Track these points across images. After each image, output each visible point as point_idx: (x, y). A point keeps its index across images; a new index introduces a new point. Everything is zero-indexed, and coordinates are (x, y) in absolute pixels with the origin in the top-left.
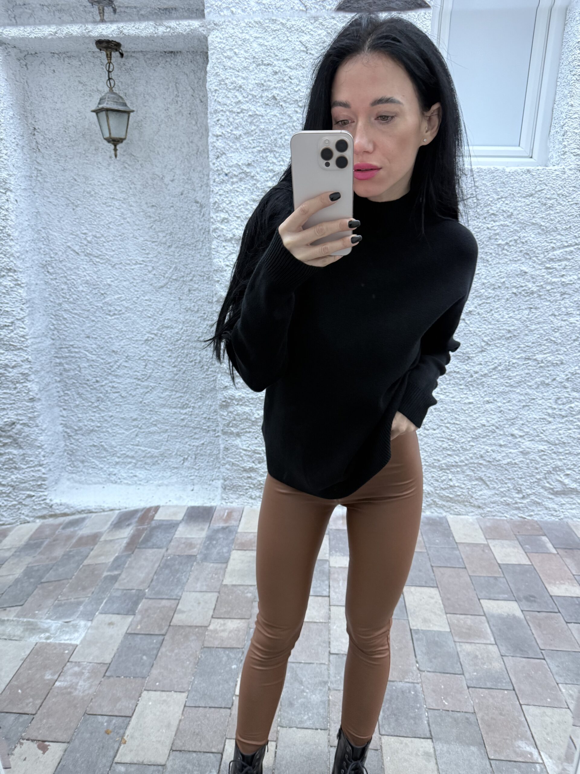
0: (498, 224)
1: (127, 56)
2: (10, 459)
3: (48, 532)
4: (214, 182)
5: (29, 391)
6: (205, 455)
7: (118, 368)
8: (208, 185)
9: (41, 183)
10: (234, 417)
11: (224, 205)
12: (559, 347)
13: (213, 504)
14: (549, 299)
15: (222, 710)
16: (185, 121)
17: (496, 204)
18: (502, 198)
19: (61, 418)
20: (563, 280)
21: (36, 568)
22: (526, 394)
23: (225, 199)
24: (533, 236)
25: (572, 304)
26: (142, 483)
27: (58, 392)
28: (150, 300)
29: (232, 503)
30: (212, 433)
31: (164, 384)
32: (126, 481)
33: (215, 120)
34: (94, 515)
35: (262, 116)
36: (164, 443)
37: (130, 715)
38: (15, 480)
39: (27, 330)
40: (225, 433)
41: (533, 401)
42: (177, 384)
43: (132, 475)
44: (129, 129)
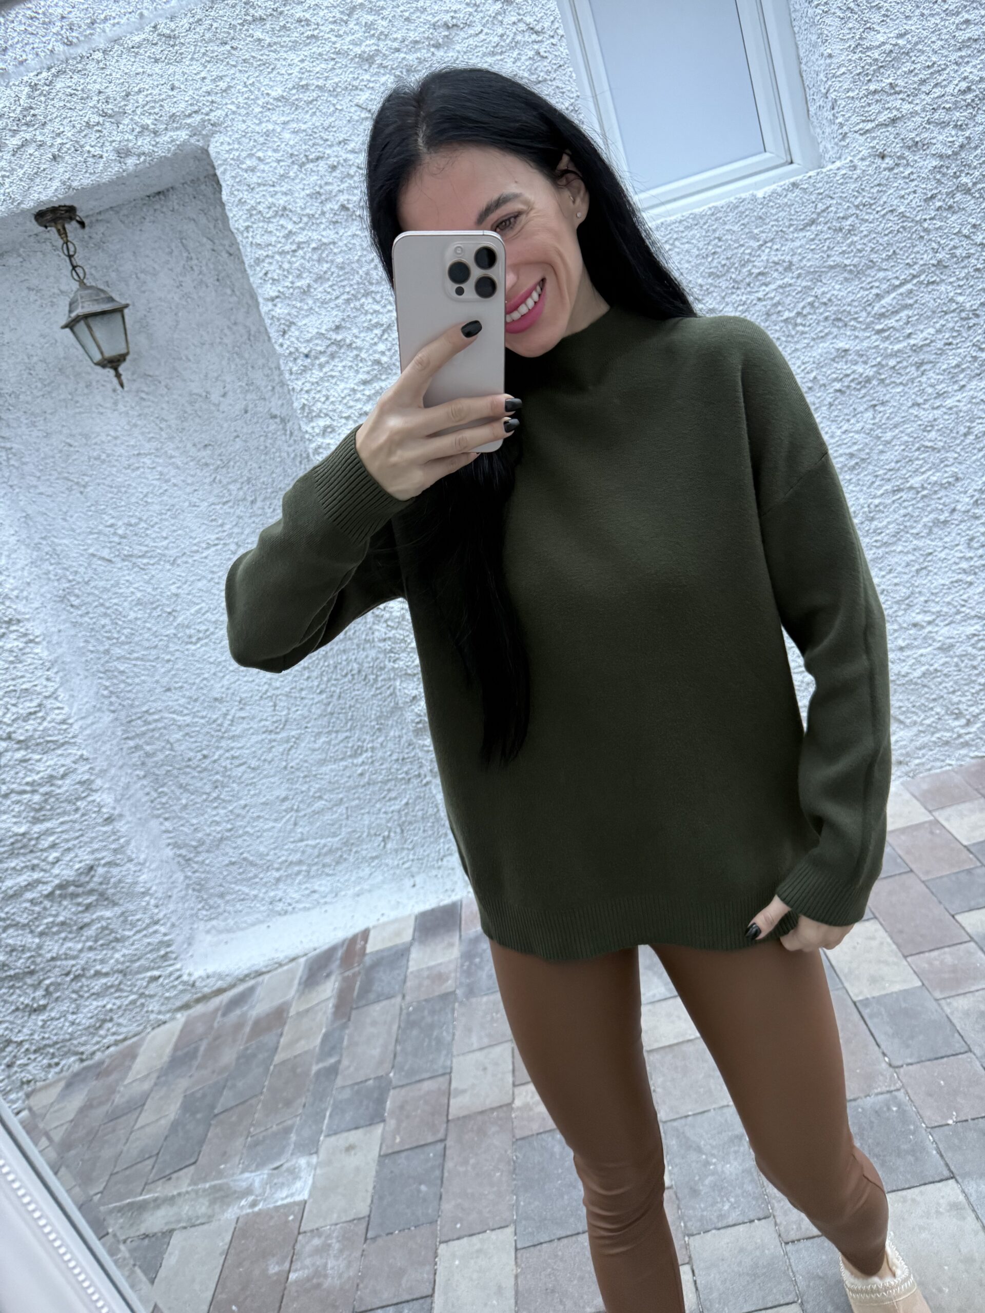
0: (773, 287)
1: (91, 222)
2: (104, 928)
3: (200, 1029)
4: (291, 374)
5: (100, 807)
6: (416, 821)
7: (231, 725)
8: (283, 384)
9: (17, 468)
11: (319, 405)
12: (943, 454)
13: (455, 898)
14: (898, 381)
16: (213, 293)
17: (759, 256)
18: (766, 242)
19: (165, 836)
20: (912, 342)
21: (199, 1095)
22: (915, 550)
23: (317, 396)
24: (837, 287)
25: (941, 377)
26: (328, 899)
27: (148, 794)
30: (415, 781)
31: (313, 726)
32: (301, 906)
33: (261, 275)
34: (267, 977)
35: (334, 243)
36: (344, 823)
37: (430, 1292)
38: (122, 959)
39: (66, 710)
41: (930, 558)
42: (333, 720)
43: (307, 892)
44: (129, 337)
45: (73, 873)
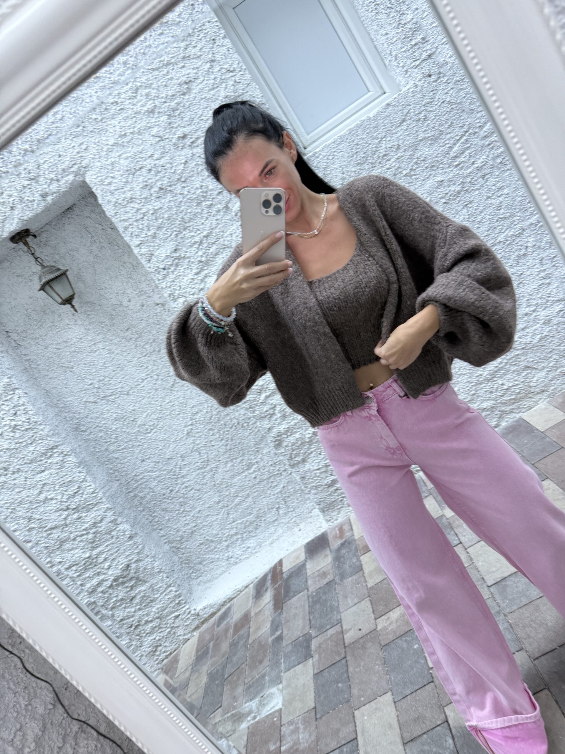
1: (39, 234)
2: (143, 597)
3: (208, 637)
4: (159, 280)
5: (124, 532)
6: (291, 495)
7: (180, 470)
8: (157, 287)
9: (36, 368)
10: (292, 449)
11: (177, 292)
12: (511, 219)
13: (323, 530)
14: (475, 188)
15: (426, 687)
16: (109, 251)
17: (381, 147)
18: (382, 139)
19: (162, 539)
21: (214, 671)
23: (175, 287)
26: (256, 550)
27: (147, 519)
28: (170, 402)
29: (337, 520)
30: (284, 473)
31: (223, 459)
32: (244, 557)
33: (129, 235)
34: (235, 600)
35: (161, 208)
36: (253, 506)
37: (355, 737)
38: (157, 611)
39: (93, 486)
40: (293, 466)
42: (232, 453)
43: (244, 549)
44: (73, 286)
45: (119, 571)
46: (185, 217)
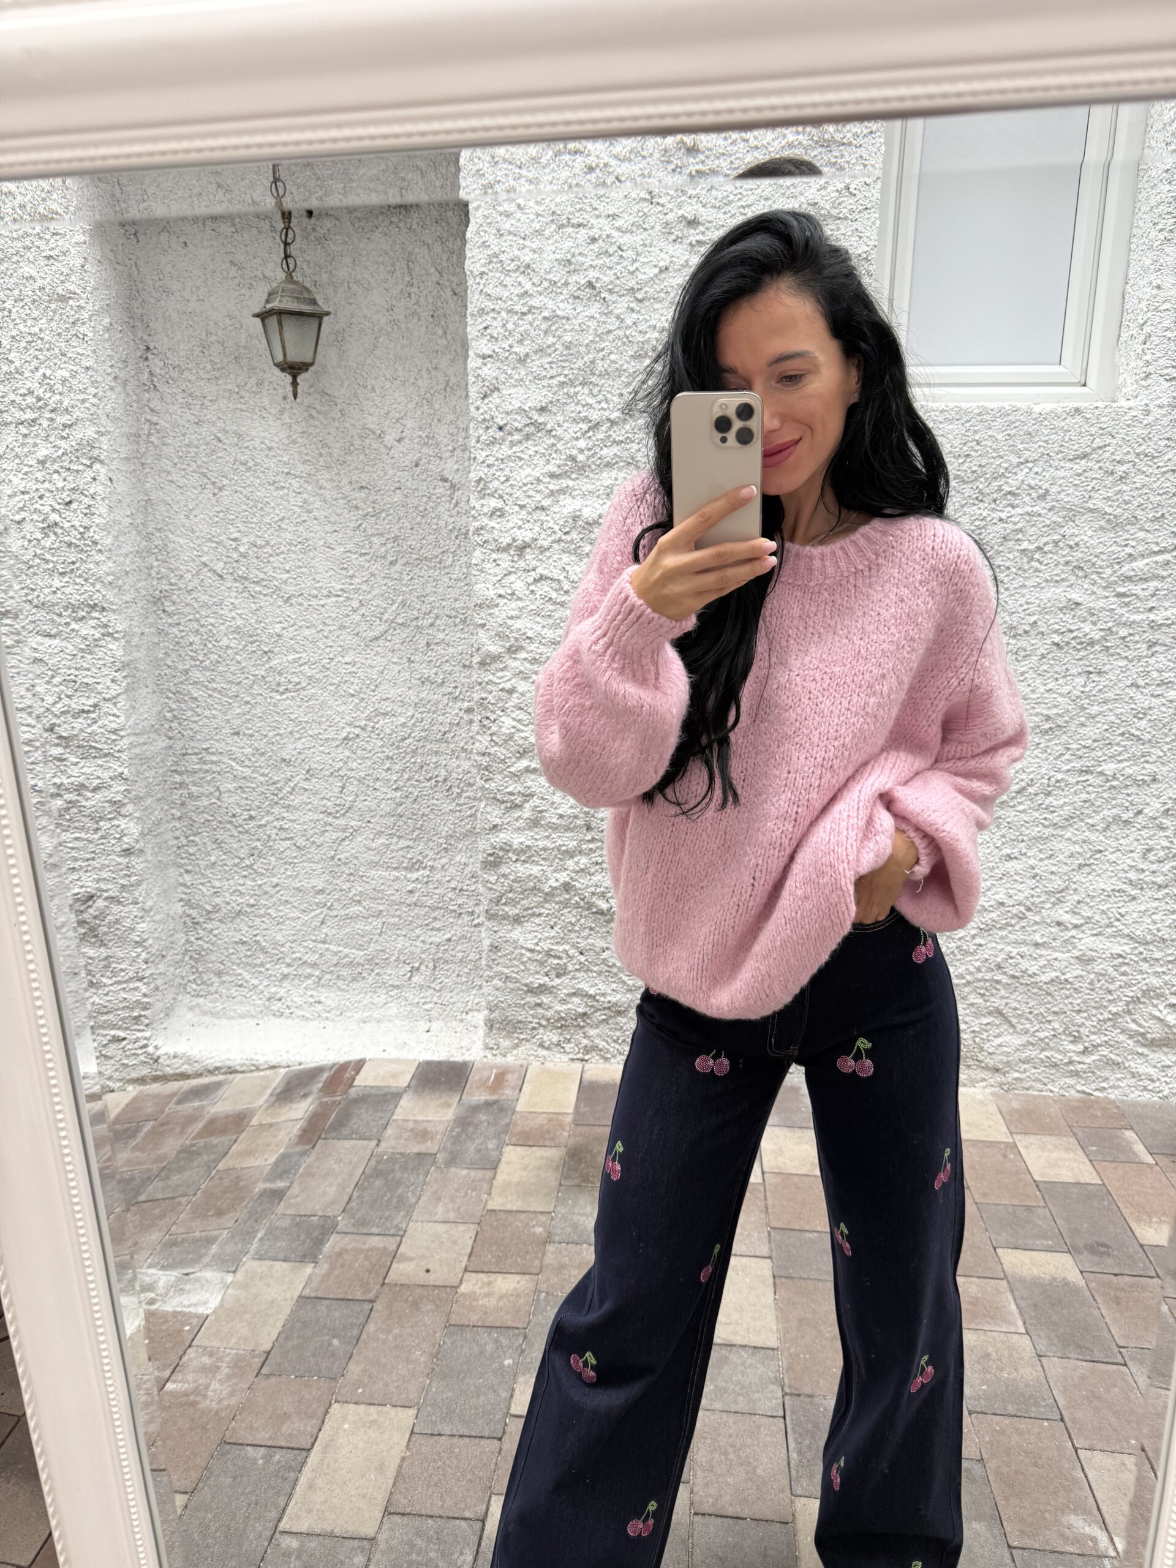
1: (320, 214)
3: (150, 1109)
4: (478, 442)
5: (123, 834)
6: (453, 962)
7: (291, 793)
8: (465, 448)
9: (156, 447)
11: (496, 484)
12: (1148, 748)
13: (469, 1059)
14: (1124, 654)
15: (483, 1442)
16: (423, 329)
17: (1015, 474)
18: (1027, 462)
19: (180, 889)
20: (1152, 617)
21: (127, 1176)
22: (1084, 842)
23: (498, 474)
24: (1090, 533)
26: (330, 1015)
27: (177, 838)
29: (503, 1056)
30: (466, 918)
31: (377, 823)
32: (301, 1013)
33: (481, 327)
34: (239, 1076)
35: (568, 319)
37: (308, 1447)
39: (122, 719)
40: (491, 916)
41: (1098, 856)
42: (401, 823)
43: (311, 1000)
44: (319, 347)
46: (601, 363)
